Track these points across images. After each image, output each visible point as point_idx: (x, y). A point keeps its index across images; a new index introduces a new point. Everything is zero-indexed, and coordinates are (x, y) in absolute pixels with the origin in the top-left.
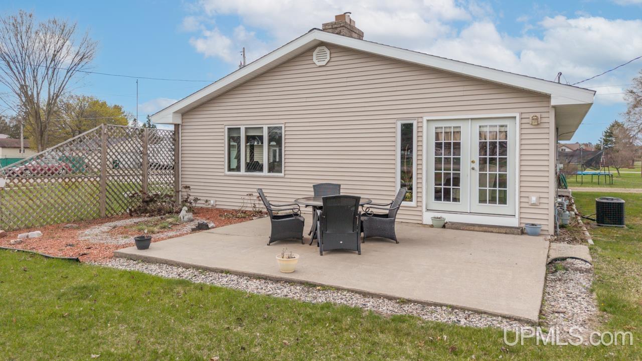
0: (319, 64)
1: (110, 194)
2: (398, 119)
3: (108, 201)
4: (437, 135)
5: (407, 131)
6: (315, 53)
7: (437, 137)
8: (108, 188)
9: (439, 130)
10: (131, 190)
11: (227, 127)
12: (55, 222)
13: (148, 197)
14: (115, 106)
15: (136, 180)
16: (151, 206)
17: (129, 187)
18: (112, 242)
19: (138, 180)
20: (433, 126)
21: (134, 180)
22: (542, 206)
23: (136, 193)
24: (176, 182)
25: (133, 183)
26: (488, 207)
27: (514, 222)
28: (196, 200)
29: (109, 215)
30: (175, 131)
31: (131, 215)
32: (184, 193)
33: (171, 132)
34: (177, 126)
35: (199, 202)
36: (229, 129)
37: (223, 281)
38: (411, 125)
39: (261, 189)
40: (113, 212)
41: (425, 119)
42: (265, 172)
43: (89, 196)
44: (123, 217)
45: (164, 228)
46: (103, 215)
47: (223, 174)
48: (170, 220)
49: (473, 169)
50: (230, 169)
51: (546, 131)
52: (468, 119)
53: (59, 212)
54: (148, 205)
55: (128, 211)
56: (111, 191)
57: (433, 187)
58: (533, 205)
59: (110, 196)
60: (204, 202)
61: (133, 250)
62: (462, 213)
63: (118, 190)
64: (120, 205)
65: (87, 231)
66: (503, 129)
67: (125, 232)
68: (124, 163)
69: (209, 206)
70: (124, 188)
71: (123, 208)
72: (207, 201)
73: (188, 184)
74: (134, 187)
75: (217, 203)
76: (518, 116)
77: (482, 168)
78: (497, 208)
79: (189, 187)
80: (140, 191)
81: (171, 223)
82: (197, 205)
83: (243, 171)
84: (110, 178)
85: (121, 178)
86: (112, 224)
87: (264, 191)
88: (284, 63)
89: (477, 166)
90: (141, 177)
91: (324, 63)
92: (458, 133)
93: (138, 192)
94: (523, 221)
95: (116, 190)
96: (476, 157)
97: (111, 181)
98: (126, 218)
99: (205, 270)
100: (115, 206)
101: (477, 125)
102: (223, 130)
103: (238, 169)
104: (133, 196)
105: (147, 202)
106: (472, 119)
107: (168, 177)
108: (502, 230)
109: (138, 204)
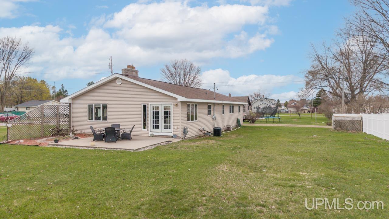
0: (118, 84)
1: (45, 129)
2: (142, 103)
3: (44, 131)
4: (153, 108)
5: (145, 107)
6: (117, 81)
7: (153, 109)
8: (44, 127)
9: (153, 107)
10: (52, 127)
11: (88, 104)
12: (26, 138)
13: (59, 130)
14: (42, 80)
15: (54, 124)
16: (60, 133)
17: (52, 126)
18: (47, 142)
19: (55, 124)
20: (152, 106)
21: (53, 124)
22: (178, 129)
23: (54, 128)
24: (70, 124)
25: (54, 125)
26: (166, 130)
27: (171, 134)
28: (76, 130)
29: (45, 136)
30: (69, 106)
31: (53, 136)
32: (72, 128)
33: (68, 106)
34: (70, 104)
35: (77, 131)
36: (89, 105)
37: (77, 148)
38: (146, 105)
39: (92, 126)
40: (46, 135)
41: (149, 103)
42: (101, 120)
43: (37, 130)
44: (50, 136)
45: (64, 139)
46: (42, 136)
47: (87, 121)
48: (66, 137)
49: (162, 119)
50: (89, 119)
51: (179, 108)
52: (160, 104)
53: (28, 135)
54: (59, 132)
55: (51, 135)
56: (45, 128)
57: (152, 124)
58: (176, 129)
59: (45, 130)
60: (80, 131)
61: (54, 143)
62: (159, 132)
63: (48, 127)
64: (49, 133)
65: (38, 140)
66: (169, 107)
67: (51, 140)
68: (47, 115)
69: (82, 133)
70: (50, 127)
71: (50, 134)
72: (81, 131)
73: (74, 125)
74: (53, 126)
75: (85, 132)
76: (172, 103)
77: (165, 118)
78: (168, 130)
79: (74, 126)
80: (56, 128)
81: (66, 138)
82: (77, 133)
83: (94, 120)
84: (45, 123)
85: (49, 123)
86: (47, 138)
87: (93, 127)
88: (107, 83)
89: (163, 118)
90: (56, 123)
91: (120, 84)
92: (158, 108)
93: (55, 128)
94: (174, 134)
95: (47, 127)
96: (163, 115)
97: (45, 124)
98: (51, 137)
99: (72, 146)
100: (47, 133)
101: (163, 106)
102: (86, 105)
103: (92, 119)
104: (53, 129)
105: (58, 131)
106: (162, 104)
107: (67, 122)
108: (167, 137)
109: (55, 132)
